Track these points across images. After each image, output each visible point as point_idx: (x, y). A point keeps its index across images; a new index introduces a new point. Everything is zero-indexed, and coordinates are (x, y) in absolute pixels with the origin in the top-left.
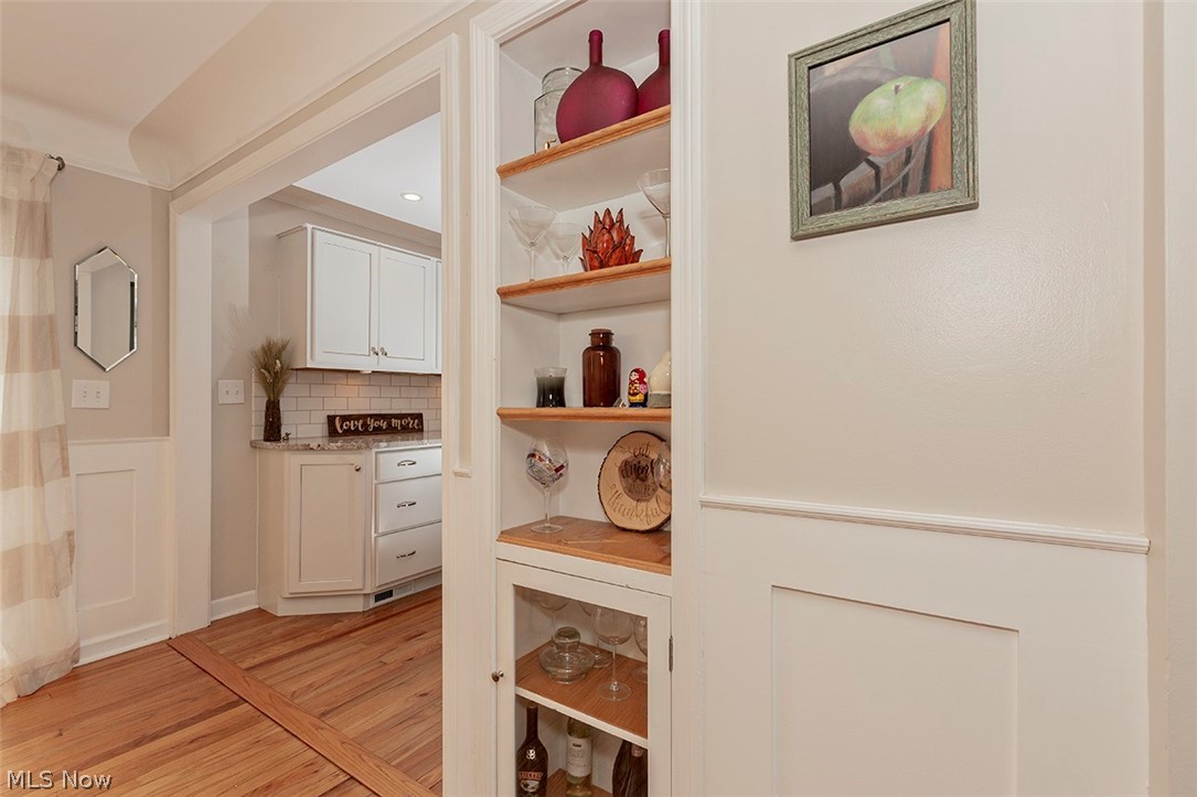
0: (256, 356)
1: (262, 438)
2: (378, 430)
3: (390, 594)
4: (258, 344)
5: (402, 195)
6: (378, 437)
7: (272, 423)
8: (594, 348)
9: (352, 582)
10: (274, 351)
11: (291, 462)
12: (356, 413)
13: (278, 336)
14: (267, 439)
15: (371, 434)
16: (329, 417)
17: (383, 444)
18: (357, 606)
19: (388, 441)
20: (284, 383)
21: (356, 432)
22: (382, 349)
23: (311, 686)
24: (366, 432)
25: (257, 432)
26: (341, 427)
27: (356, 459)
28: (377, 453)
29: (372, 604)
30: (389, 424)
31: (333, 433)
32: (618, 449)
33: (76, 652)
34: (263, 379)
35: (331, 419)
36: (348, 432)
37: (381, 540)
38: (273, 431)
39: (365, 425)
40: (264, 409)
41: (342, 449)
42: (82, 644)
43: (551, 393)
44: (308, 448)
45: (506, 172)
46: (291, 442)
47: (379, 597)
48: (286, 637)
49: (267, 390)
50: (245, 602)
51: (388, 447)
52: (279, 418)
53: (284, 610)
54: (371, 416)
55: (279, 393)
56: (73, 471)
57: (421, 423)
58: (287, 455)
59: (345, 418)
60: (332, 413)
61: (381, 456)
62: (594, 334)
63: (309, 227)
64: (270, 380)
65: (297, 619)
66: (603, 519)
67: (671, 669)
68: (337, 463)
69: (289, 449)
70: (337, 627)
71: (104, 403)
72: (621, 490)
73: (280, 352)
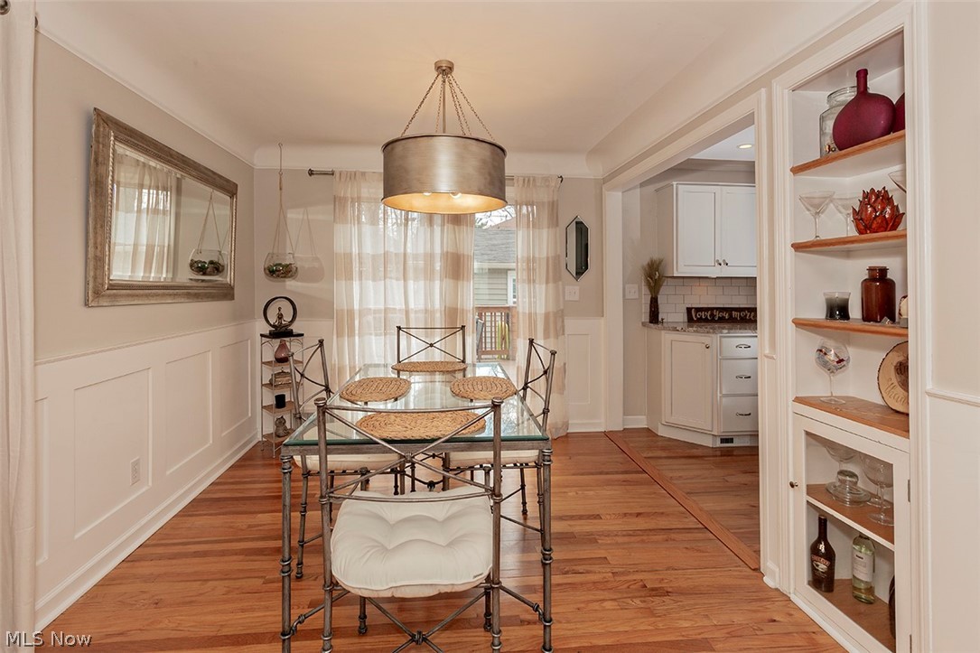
0: (645, 269)
1: (648, 320)
2: (722, 320)
3: (731, 440)
4: (645, 261)
5: (738, 147)
6: (722, 325)
7: (654, 312)
8: (872, 279)
9: (704, 424)
10: (655, 266)
11: (667, 337)
12: (706, 306)
13: (656, 257)
14: (651, 322)
15: (716, 322)
16: (687, 308)
17: (726, 331)
18: (708, 442)
19: (730, 329)
20: (661, 286)
21: (706, 320)
22: (724, 261)
23: (680, 477)
24: (712, 320)
25: (645, 317)
26: (696, 316)
27: (706, 339)
28: (721, 337)
29: (718, 444)
30: (731, 315)
31: (690, 320)
32: (895, 353)
33: (566, 425)
34: (648, 284)
35: (689, 310)
36: (700, 320)
37: (724, 400)
38: (654, 317)
39: (712, 315)
40: (649, 302)
41: (697, 332)
42: (570, 422)
43: (838, 310)
44: (675, 329)
45: (797, 170)
46: (665, 325)
47: (724, 440)
48: (663, 449)
49: (651, 291)
50: (640, 422)
51: (729, 333)
52: (658, 309)
53: (663, 432)
54: (717, 309)
55: (658, 292)
56: (566, 333)
57: (755, 316)
58: (663, 332)
59: (698, 310)
60: (690, 306)
61: (724, 340)
62: (871, 270)
63: (675, 183)
64: (653, 284)
65: (670, 439)
66: (881, 402)
67: (909, 500)
68: (695, 341)
69: (664, 329)
70: (695, 452)
71: (577, 298)
72: (896, 383)
73: (658, 266)
